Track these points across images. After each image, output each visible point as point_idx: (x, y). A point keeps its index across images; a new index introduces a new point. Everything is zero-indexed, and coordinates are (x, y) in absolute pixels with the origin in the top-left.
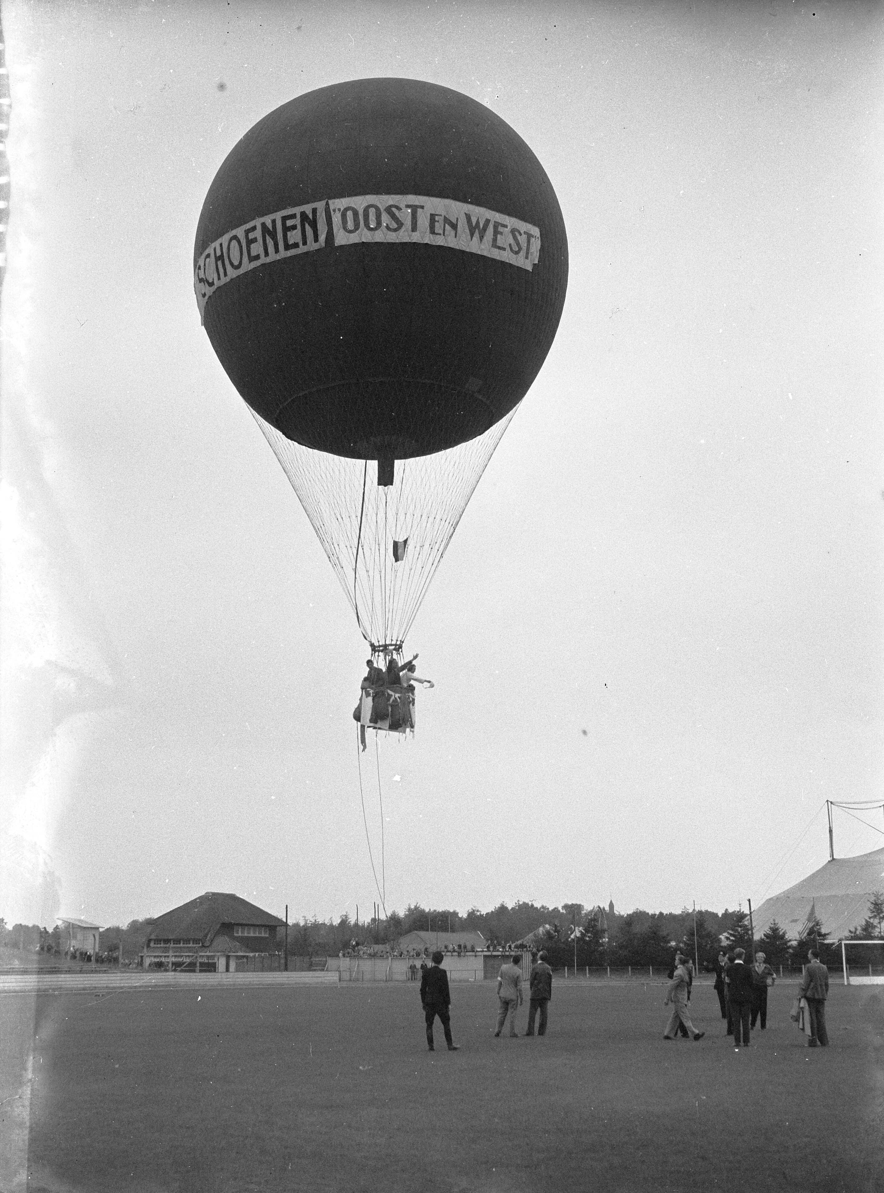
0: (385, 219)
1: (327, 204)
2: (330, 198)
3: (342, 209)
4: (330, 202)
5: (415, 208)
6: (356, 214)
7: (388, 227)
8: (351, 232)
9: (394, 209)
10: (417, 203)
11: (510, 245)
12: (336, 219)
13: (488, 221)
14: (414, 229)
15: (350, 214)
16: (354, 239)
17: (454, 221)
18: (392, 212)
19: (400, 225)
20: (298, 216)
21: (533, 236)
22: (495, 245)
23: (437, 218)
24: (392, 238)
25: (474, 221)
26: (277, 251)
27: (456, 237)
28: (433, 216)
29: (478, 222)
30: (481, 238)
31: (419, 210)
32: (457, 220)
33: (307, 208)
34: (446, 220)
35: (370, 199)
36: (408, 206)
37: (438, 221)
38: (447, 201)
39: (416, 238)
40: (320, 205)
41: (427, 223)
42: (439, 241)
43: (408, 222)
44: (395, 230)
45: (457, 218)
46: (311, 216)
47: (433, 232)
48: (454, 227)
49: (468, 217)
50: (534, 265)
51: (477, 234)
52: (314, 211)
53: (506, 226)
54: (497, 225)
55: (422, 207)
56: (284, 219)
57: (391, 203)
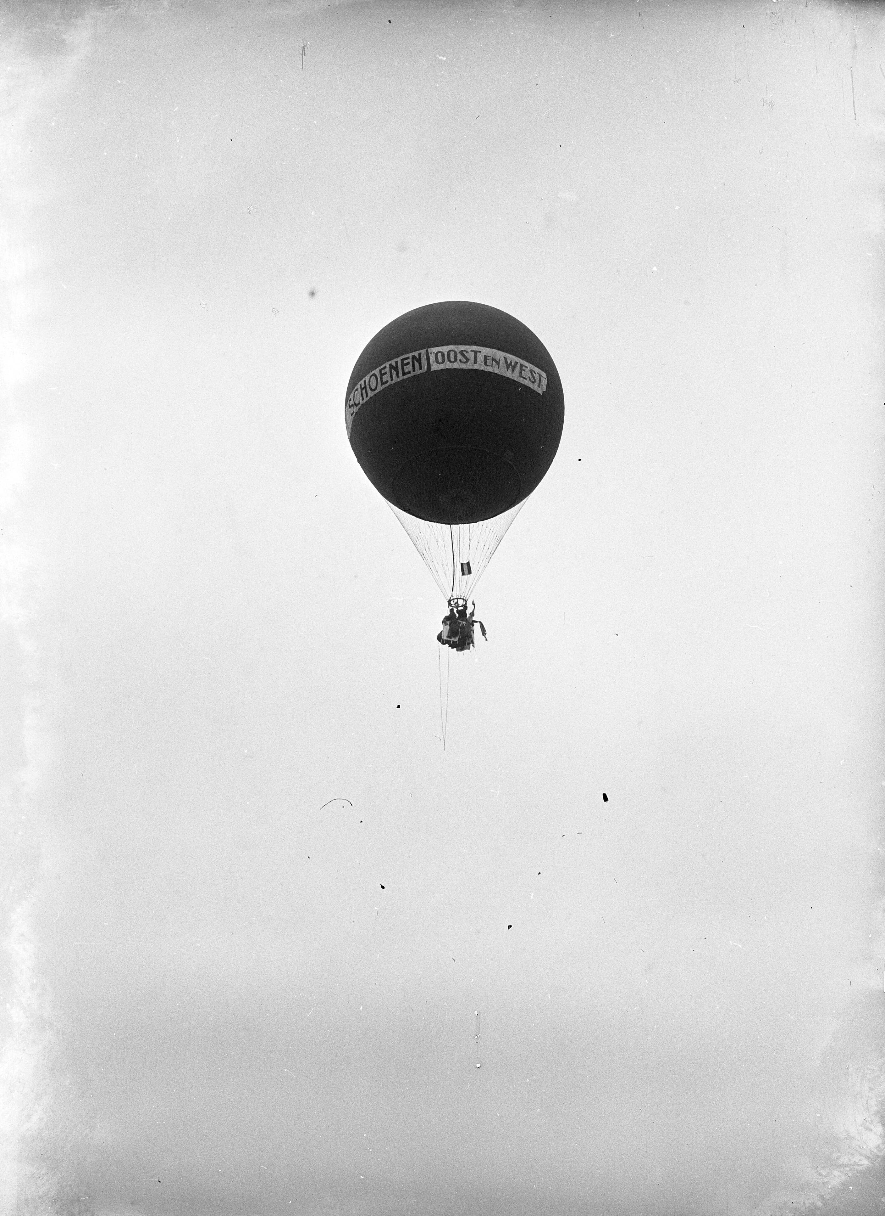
0: (459, 357)
1: (427, 351)
2: (429, 347)
3: (435, 353)
4: (429, 349)
5: (476, 352)
6: (443, 354)
7: (460, 360)
8: (440, 363)
9: (464, 352)
10: (477, 350)
11: (529, 377)
12: (432, 358)
13: (516, 363)
14: (475, 362)
15: (440, 355)
16: (442, 367)
17: (498, 360)
18: (464, 354)
19: (468, 360)
20: (411, 358)
21: (542, 377)
22: (521, 376)
23: (488, 358)
24: (463, 366)
25: (509, 362)
26: (398, 376)
27: (499, 368)
28: (486, 357)
29: (511, 363)
30: (513, 371)
31: (478, 353)
32: (499, 360)
33: (416, 354)
34: (493, 360)
35: (452, 347)
36: (471, 351)
37: (489, 359)
38: (494, 350)
39: (476, 367)
40: (423, 351)
41: (483, 360)
42: (490, 369)
43: (472, 359)
44: (465, 363)
45: (499, 359)
46: (418, 357)
47: (486, 364)
48: (498, 363)
49: (505, 359)
50: (544, 392)
51: (510, 368)
52: (420, 354)
53: (527, 367)
54: (521, 366)
55: (480, 352)
56: (402, 360)
57: (462, 349)
